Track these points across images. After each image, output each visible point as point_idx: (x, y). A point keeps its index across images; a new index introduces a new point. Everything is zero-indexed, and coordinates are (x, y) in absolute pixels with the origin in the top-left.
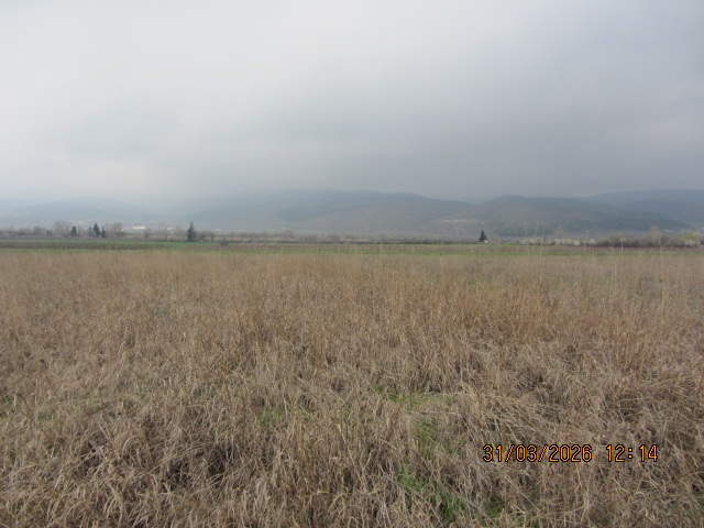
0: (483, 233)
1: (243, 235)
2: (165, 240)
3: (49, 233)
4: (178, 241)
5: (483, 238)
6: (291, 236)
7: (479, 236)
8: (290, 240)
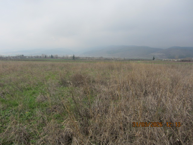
0: (154, 57)
1: (86, 58)
2: (67, 59)
3: (41, 57)
4: (70, 59)
5: (154, 59)
6: (102, 58)
7: (153, 58)
8: (102, 59)
